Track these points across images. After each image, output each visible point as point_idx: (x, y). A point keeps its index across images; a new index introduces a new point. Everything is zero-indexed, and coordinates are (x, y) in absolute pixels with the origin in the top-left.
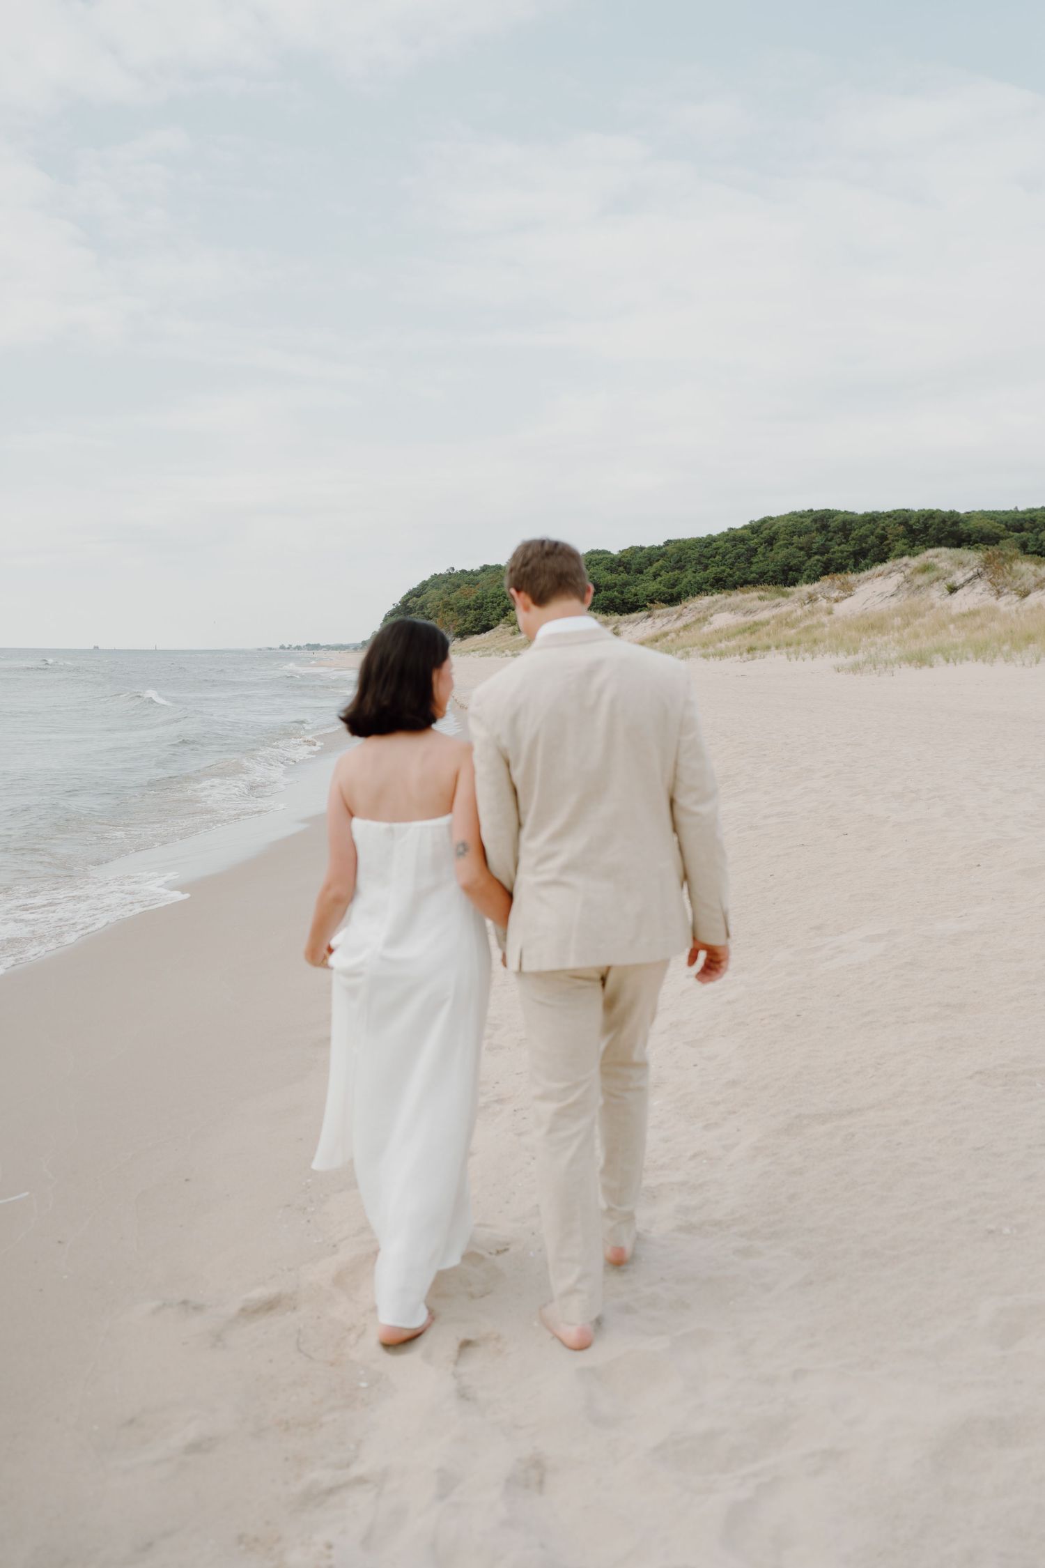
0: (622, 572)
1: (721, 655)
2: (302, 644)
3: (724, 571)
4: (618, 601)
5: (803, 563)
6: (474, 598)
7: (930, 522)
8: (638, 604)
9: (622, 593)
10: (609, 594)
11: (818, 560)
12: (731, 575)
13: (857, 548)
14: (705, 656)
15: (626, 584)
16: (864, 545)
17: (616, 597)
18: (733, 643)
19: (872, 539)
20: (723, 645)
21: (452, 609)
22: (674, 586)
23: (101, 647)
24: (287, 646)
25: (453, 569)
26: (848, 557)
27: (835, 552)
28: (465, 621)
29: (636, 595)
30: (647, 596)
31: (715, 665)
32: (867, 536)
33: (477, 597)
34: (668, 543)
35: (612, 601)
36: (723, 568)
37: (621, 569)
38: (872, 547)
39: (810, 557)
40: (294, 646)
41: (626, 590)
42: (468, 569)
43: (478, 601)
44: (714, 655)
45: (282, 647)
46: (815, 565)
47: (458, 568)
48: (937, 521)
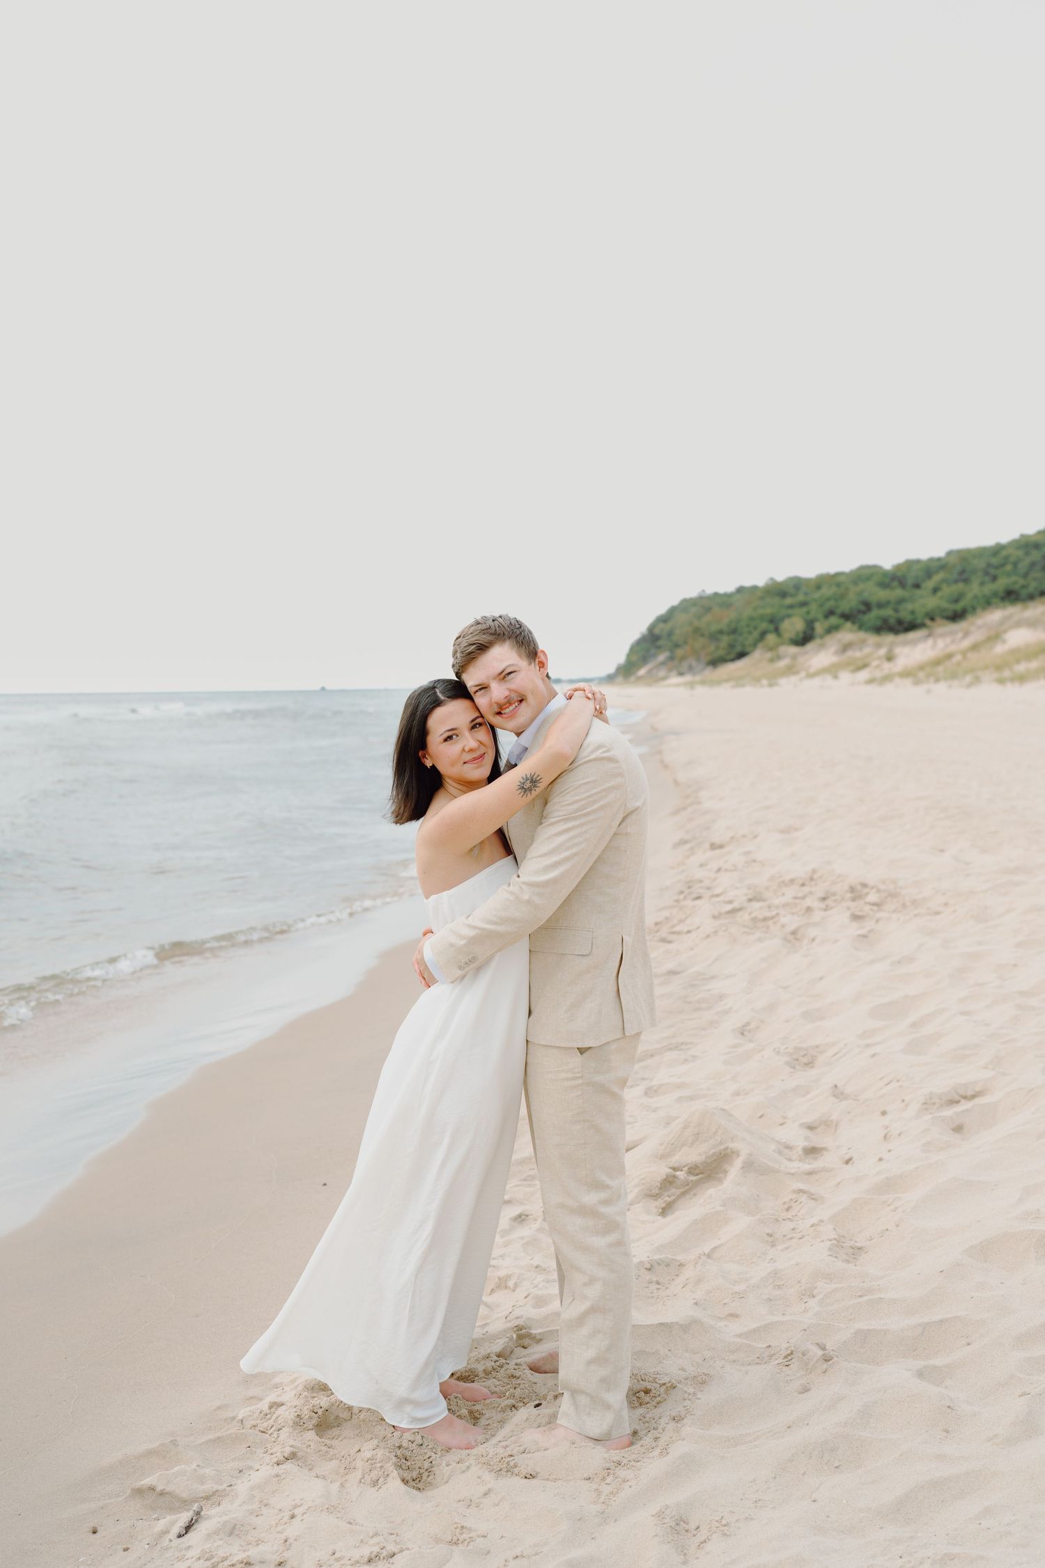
0: (897, 588)
1: (1022, 679)
3: (1015, 583)
4: (892, 621)
6: (726, 621)
8: (919, 621)
9: (896, 610)
12: (1024, 587)
14: (1001, 681)
15: (901, 601)
18: (1034, 665)
20: (1021, 668)
21: (702, 635)
22: (956, 601)
23: (328, 688)
25: (704, 591)
28: (717, 648)
29: (913, 612)
31: (1013, 692)
33: (730, 621)
34: (950, 553)
35: (885, 621)
36: (1014, 578)
37: (895, 584)
42: (721, 591)
43: (732, 625)
44: (1012, 680)
47: (710, 591)
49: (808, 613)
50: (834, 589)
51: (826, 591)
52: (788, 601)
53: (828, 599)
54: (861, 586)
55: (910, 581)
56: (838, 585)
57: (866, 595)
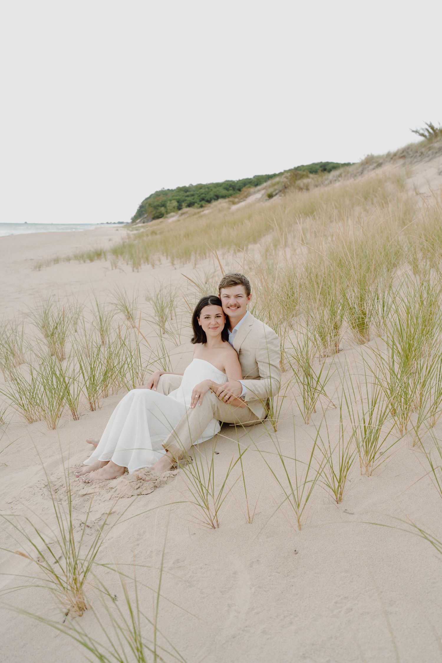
0: (231, 190)
2: (116, 222)
6: (160, 201)
21: (152, 207)
24: (109, 222)
25: (164, 188)
28: (156, 212)
33: (162, 201)
34: (255, 177)
37: (231, 188)
40: (113, 222)
42: (170, 189)
43: (163, 203)
45: (107, 223)
47: (166, 188)
49: (193, 199)
50: (207, 190)
51: (203, 191)
52: (188, 193)
53: (202, 194)
54: (217, 189)
55: (237, 188)
56: (208, 188)
57: (218, 193)
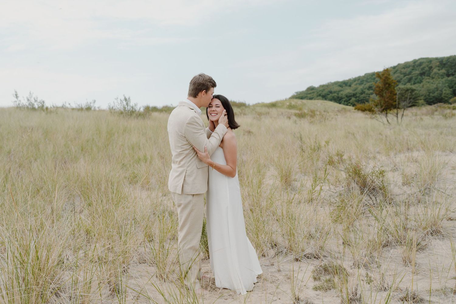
5: (401, 79)
7: (449, 60)
10: (333, 95)
11: (407, 78)
13: (422, 72)
16: (424, 71)
17: (335, 96)
19: (427, 68)
26: (418, 76)
27: (413, 74)
30: (345, 94)
32: (425, 67)
38: (426, 71)
39: (405, 76)
41: (340, 93)
46: (405, 80)
48: (451, 60)
